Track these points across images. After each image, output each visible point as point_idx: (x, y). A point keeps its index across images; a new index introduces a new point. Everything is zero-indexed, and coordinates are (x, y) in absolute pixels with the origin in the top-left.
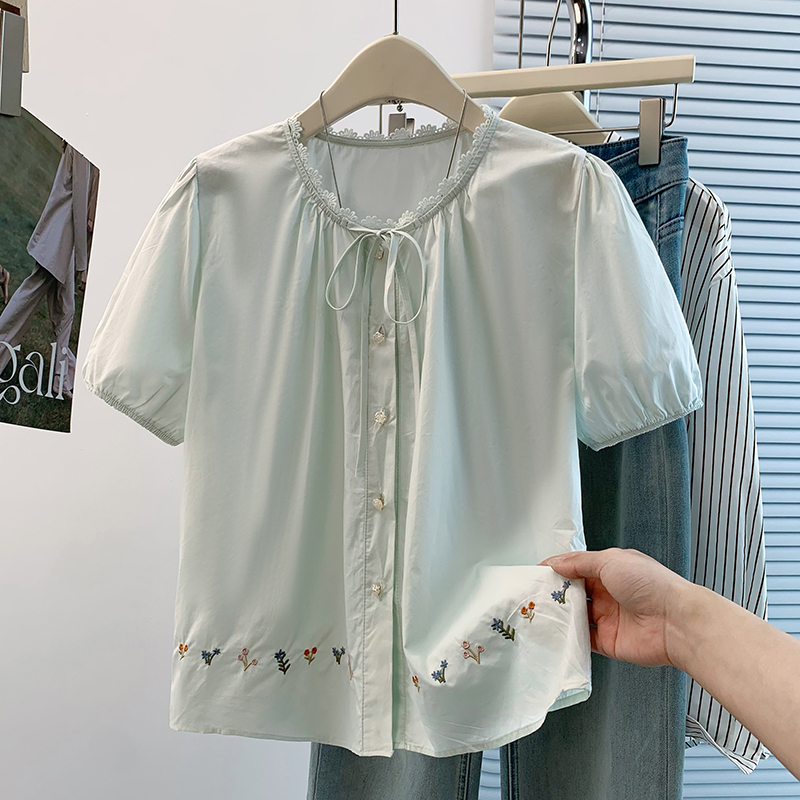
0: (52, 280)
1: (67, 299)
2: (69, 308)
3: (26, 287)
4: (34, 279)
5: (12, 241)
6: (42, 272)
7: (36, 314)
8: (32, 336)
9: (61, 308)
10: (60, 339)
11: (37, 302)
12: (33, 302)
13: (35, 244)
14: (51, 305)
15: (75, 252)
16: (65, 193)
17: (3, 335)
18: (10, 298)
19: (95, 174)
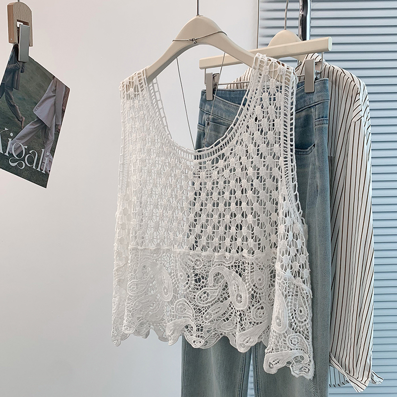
0: (44, 125)
1: (51, 134)
2: (52, 137)
3: (32, 125)
4: (36, 122)
5: (27, 107)
6: (39, 120)
8: (33, 144)
9: (48, 136)
10: (46, 148)
11: (36, 132)
12: (34, 131)
13: (37, 109)
14: (43, 134)
15: (56, 117)
16: (52, 94)
17: (20, 141)
18: (24, 127)
19: (67, 90)
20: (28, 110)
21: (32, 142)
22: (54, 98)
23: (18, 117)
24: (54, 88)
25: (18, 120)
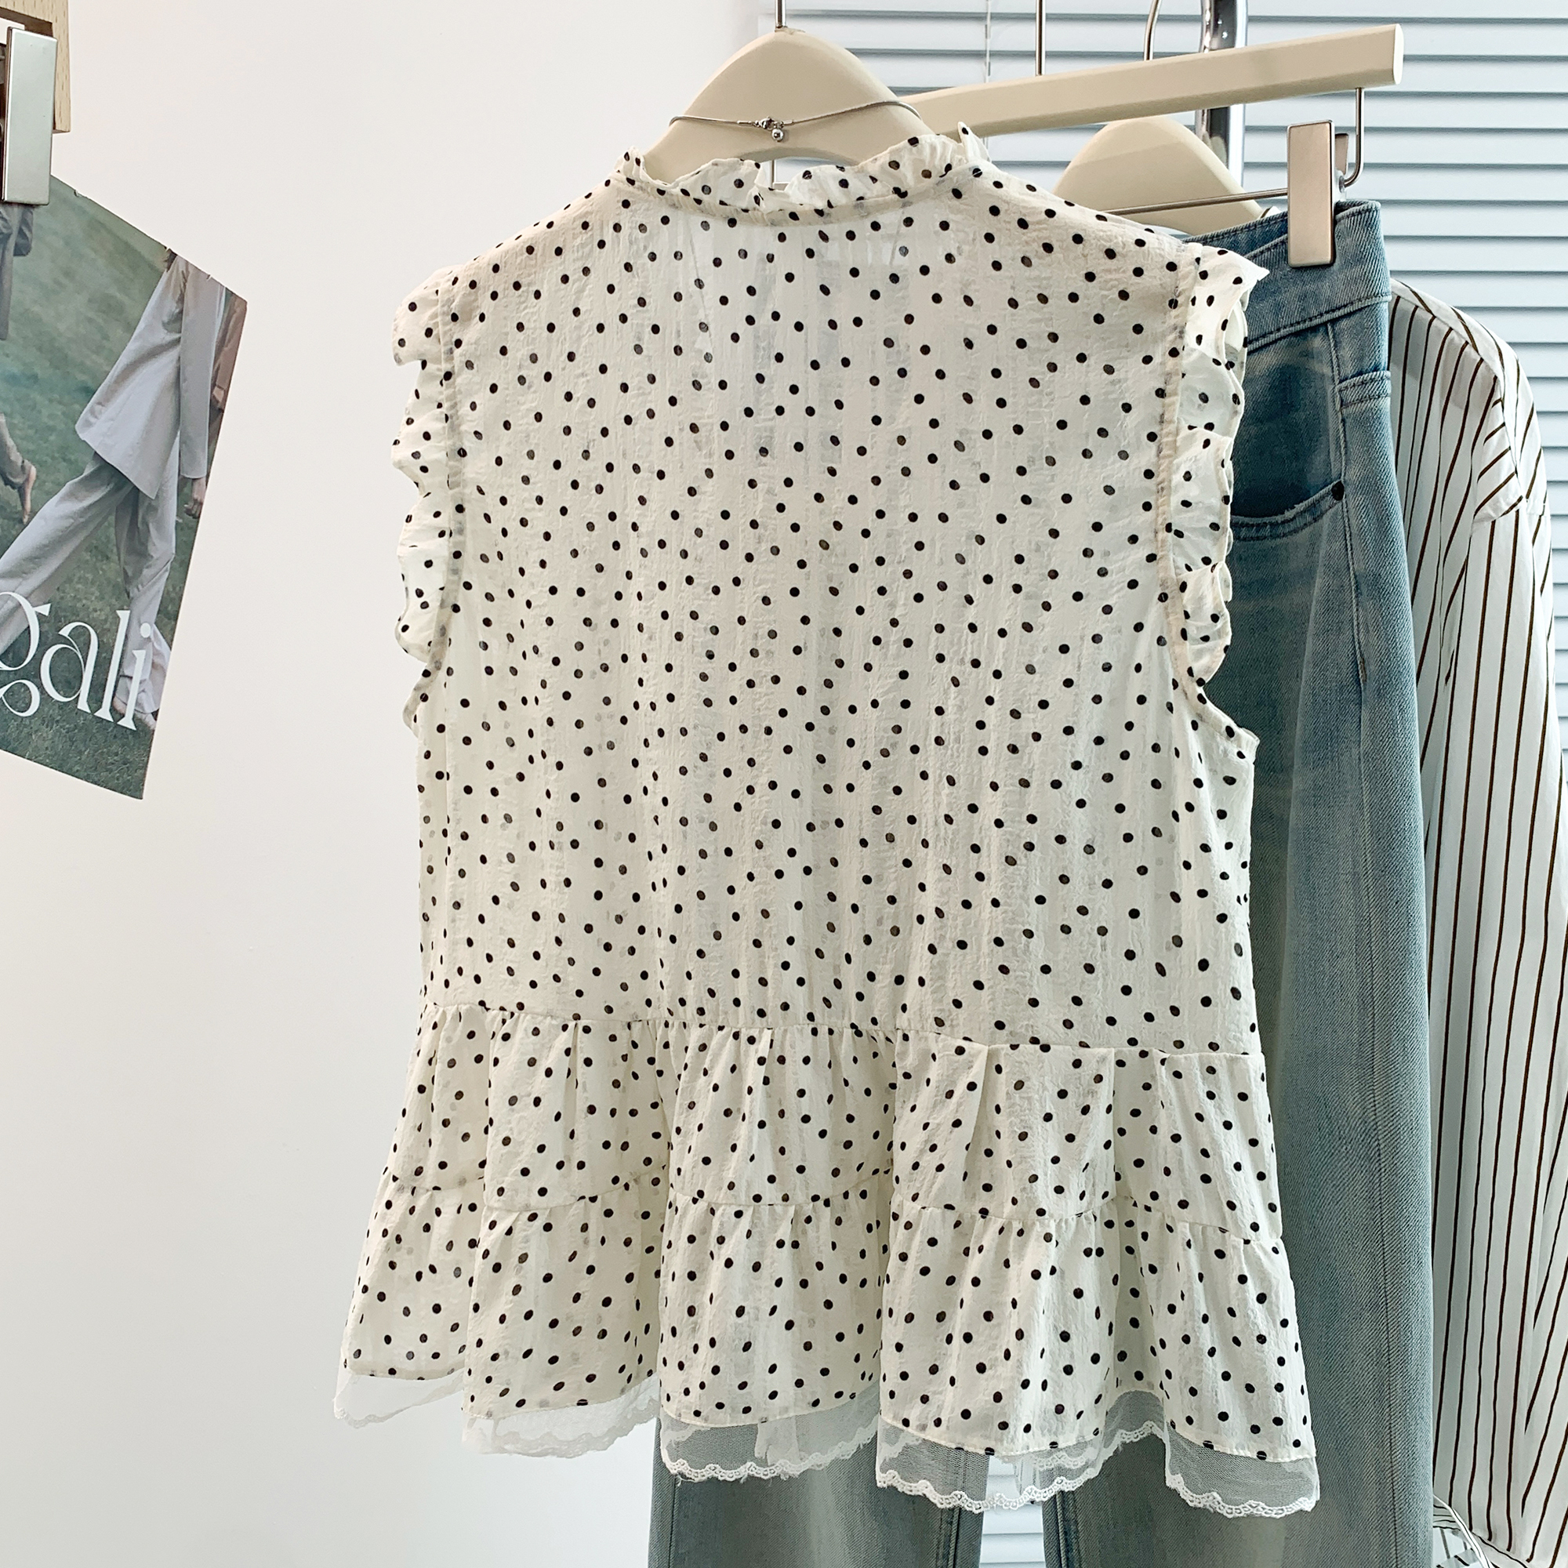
0: (127, 489)
1: (160, 528)
2: (162, 546)
3: (72, 495)
4: (89, 482)
5: (45, 412)
6: (107, 472)
7: (89, 550)
8: (77, 590)
9: (144, 544)
10: (140, 604)
11: (91, 527)
12: (84, 525)
13: (92, 420)
14: (125, 535)
15: (181, 443)
16: (164, 336)
17: (13, 583)
18: (33, 513)
19: (235, 308)
20: (51, 429)
21: (69, 580)
22: (173, 354)
23: (7, 469)
24: (172, 307)
25: (7, 482)
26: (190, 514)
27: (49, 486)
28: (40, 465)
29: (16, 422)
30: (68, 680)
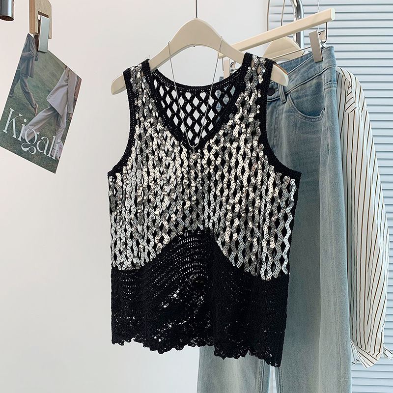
0: (56, 113)
1: (62, 121)
2: (63, 125)
3: (44, 112)
4: (48, 110)
5: (40, 94)
7: (48, 123)
8: (45, 131)
9: (59, 124)
10: (58, 135)
11: (49, 119)
13: (50, 98)
14: (55, 122)
15: (68, 106)
16: (65, 83)
17: (33, 127)
18: (37, 114)
19: (79, 80)
20: (42, 98)
23: (32, 104)
24: (66, 77)
25: (32, 107)
26: (69, 120)
27: (40, 109)
28: (39, 105)
29: (35, 95)
30: (42, 148)
